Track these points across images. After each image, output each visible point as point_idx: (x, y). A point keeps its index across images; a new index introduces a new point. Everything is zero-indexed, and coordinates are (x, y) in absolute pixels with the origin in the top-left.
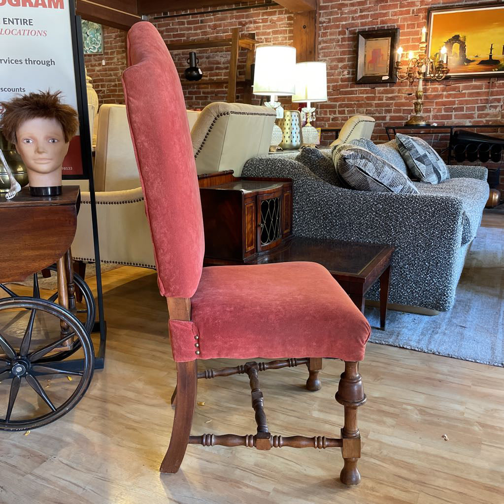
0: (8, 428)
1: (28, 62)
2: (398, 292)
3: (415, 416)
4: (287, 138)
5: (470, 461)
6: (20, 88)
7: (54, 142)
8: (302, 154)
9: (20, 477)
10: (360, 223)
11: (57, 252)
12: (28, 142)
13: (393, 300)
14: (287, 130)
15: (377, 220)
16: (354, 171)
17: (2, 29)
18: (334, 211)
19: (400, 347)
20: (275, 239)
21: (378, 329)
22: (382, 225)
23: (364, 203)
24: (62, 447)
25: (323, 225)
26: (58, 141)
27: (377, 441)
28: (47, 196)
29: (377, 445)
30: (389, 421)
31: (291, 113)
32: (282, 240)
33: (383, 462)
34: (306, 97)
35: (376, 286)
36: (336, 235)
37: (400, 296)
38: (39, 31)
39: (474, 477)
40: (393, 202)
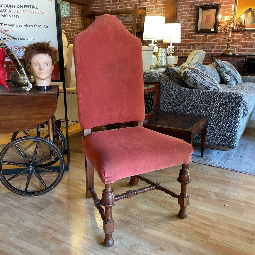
0: (26, 195)
1: (35, 26)
2: (210, 139)
3: (214, 197)
4: (159, 62)
5: (238, 218)
6: (32, 39)
7: (47, 65)
8: (165, 70)
9: (31, 216)
10: (193, 105)
11: (48, 116)
12: (36, 65)
13: (208, 143)
14: (160, 58)
15: (201, 104)
16: (190, 79)
17: (23, 11)
18: (180, 99)
19: (210, 166)
20: (150, 112)
21: (200, 156)
22: (203, 106)
23: (195, 95)
24: (50, 204)
25: (174, 106)
26: (49, 64)
27: (194, 208)
28: (44, 90)
29: (194, 209)
30: (201, 199)
31: (162, 49)
32: (154, 113)
33: (196, 217)
34: (170, 41)
35: (200, 136)
36: (181, 111)
37: (211, 141)
38: (40, 11)
39: (239, 226)
40: (209, 95)
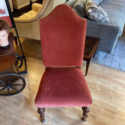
3: (99, 89)
7: (4, 36)
9: (14, 110)
10: (91, 31)
16: (91, 16)
